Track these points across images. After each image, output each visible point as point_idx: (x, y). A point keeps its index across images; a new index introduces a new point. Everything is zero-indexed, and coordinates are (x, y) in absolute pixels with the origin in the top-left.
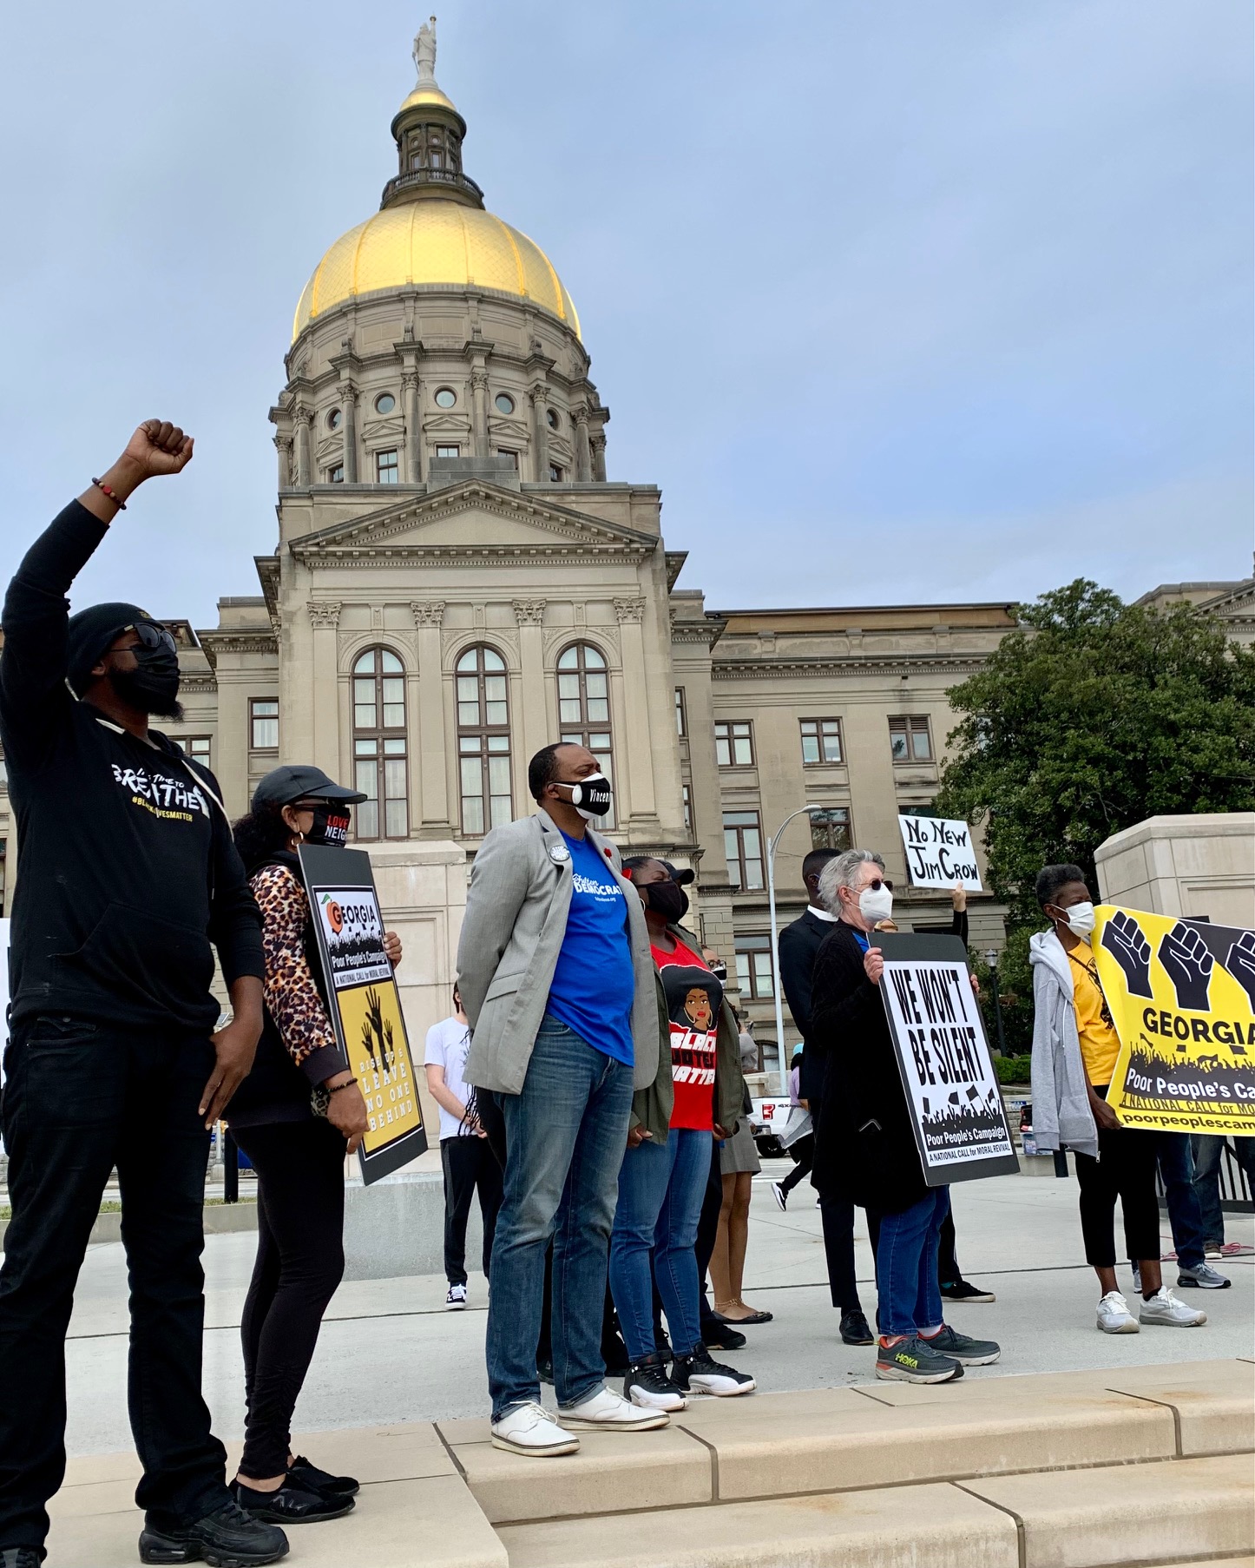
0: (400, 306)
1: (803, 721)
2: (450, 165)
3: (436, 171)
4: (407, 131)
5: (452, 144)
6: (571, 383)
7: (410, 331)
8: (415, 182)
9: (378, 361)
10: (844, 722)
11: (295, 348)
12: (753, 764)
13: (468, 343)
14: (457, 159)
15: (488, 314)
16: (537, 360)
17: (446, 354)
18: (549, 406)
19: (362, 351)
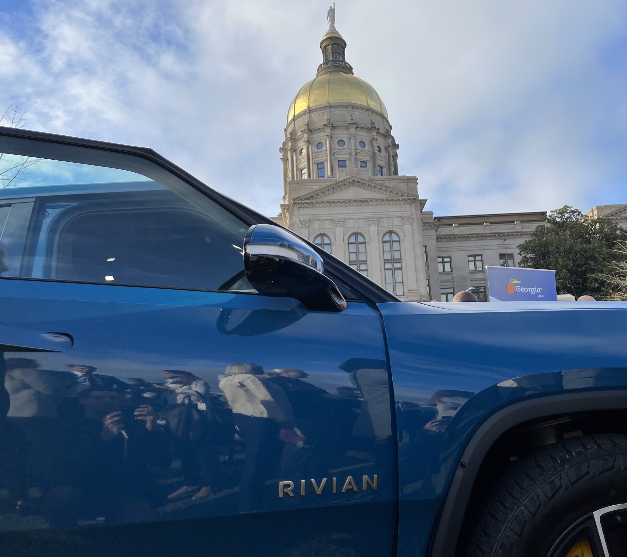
0: (325, 111)
1: (469, 256)
2: (341, 59)
4: (326, 46)
5: (341, 50)
6: (385, 136)
7: (329, 120)
8: (329, 65)
9: (318, 130)
10: (484, 256)
12: (451, 271)
13: (349, 123)
14: (343, 56)
15: (356, 113)
16: (373, 128)
17: (341, 127)
18: (378, 145)
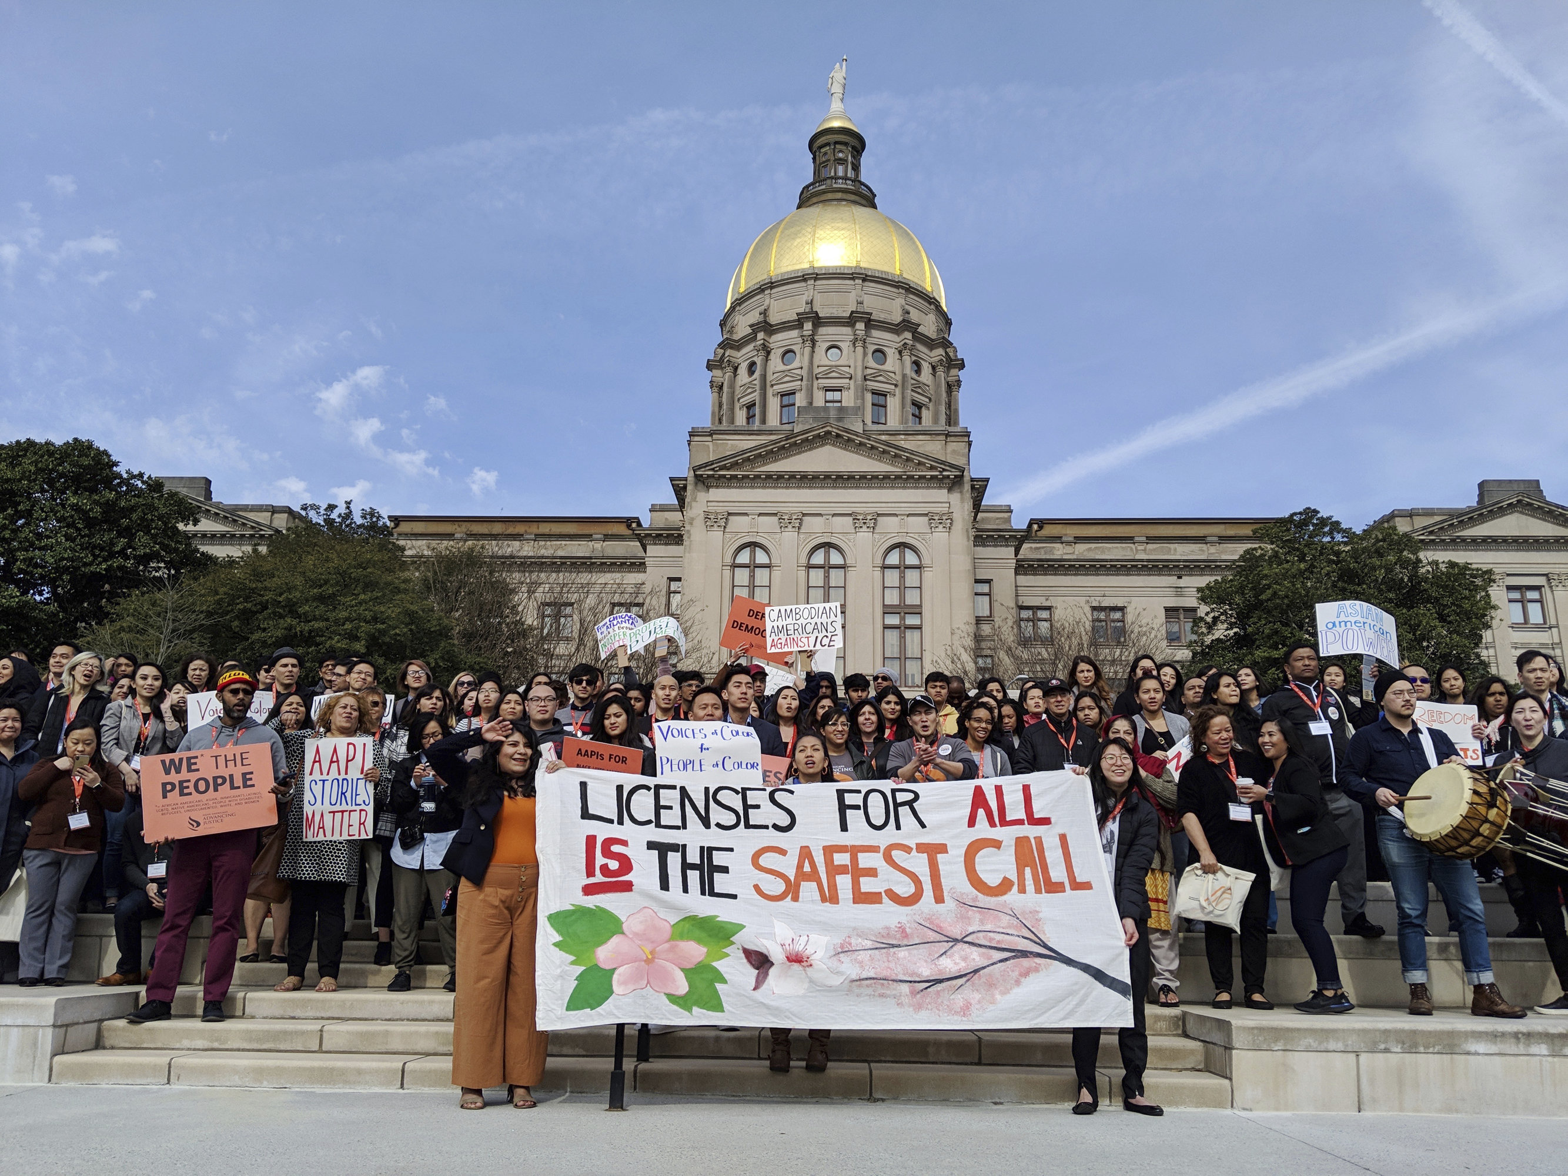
0: (803, 284)
1: (1094, 608)
2: (850, 174)
3: (840, 178)
4: (820, 147)
5: (853, 157)
6: (932, 340)
7: (811, 303)
8: (823, 187)
9: (785, 326)
10: (1128, 611)
11: (727, 316)
13: (852, 312)
14: (856, 168)
15: (870, 289)
16: (906, 325)
17: (835, 321)
18: (914, 358)
19: (774, 319)
